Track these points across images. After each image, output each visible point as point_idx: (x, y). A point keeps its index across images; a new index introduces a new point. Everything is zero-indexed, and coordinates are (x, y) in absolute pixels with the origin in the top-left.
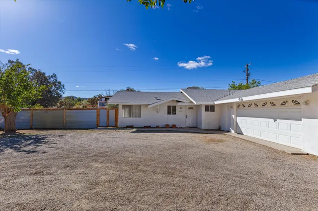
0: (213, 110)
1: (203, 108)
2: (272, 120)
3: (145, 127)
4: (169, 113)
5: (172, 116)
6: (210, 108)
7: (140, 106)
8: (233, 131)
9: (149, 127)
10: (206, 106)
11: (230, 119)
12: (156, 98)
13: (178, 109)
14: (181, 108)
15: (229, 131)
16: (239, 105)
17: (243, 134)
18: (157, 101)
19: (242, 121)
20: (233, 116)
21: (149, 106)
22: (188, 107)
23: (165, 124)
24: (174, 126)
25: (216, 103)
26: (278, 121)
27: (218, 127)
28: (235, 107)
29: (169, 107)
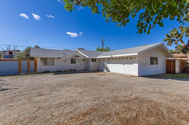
0: (95, 61)
1: (91, 60)
2: (123, 65)
3: (57, 71)
4: (72, 63)
5: (73, 64)
6: (94, 60)
7: (53, 59)
8: (105, 71)
9: (61, 71)
10: (92, 59)
11: (104, 65)
12: (64, 54)
13: (77, 61)
14: (78, 60)
15: (104, 71)
16: (108, 59)
17: (110, 71)
18: (65, 56)
19: (110, 66)
20: (106, 64)
21: (60, 59)
22: (82, 59)
23: (70, 69)
24: (75, 70)
25: (98, 57)
26: (125, 65)
27: (97, 69)
28: (106, 59)
29: (72, 60)
